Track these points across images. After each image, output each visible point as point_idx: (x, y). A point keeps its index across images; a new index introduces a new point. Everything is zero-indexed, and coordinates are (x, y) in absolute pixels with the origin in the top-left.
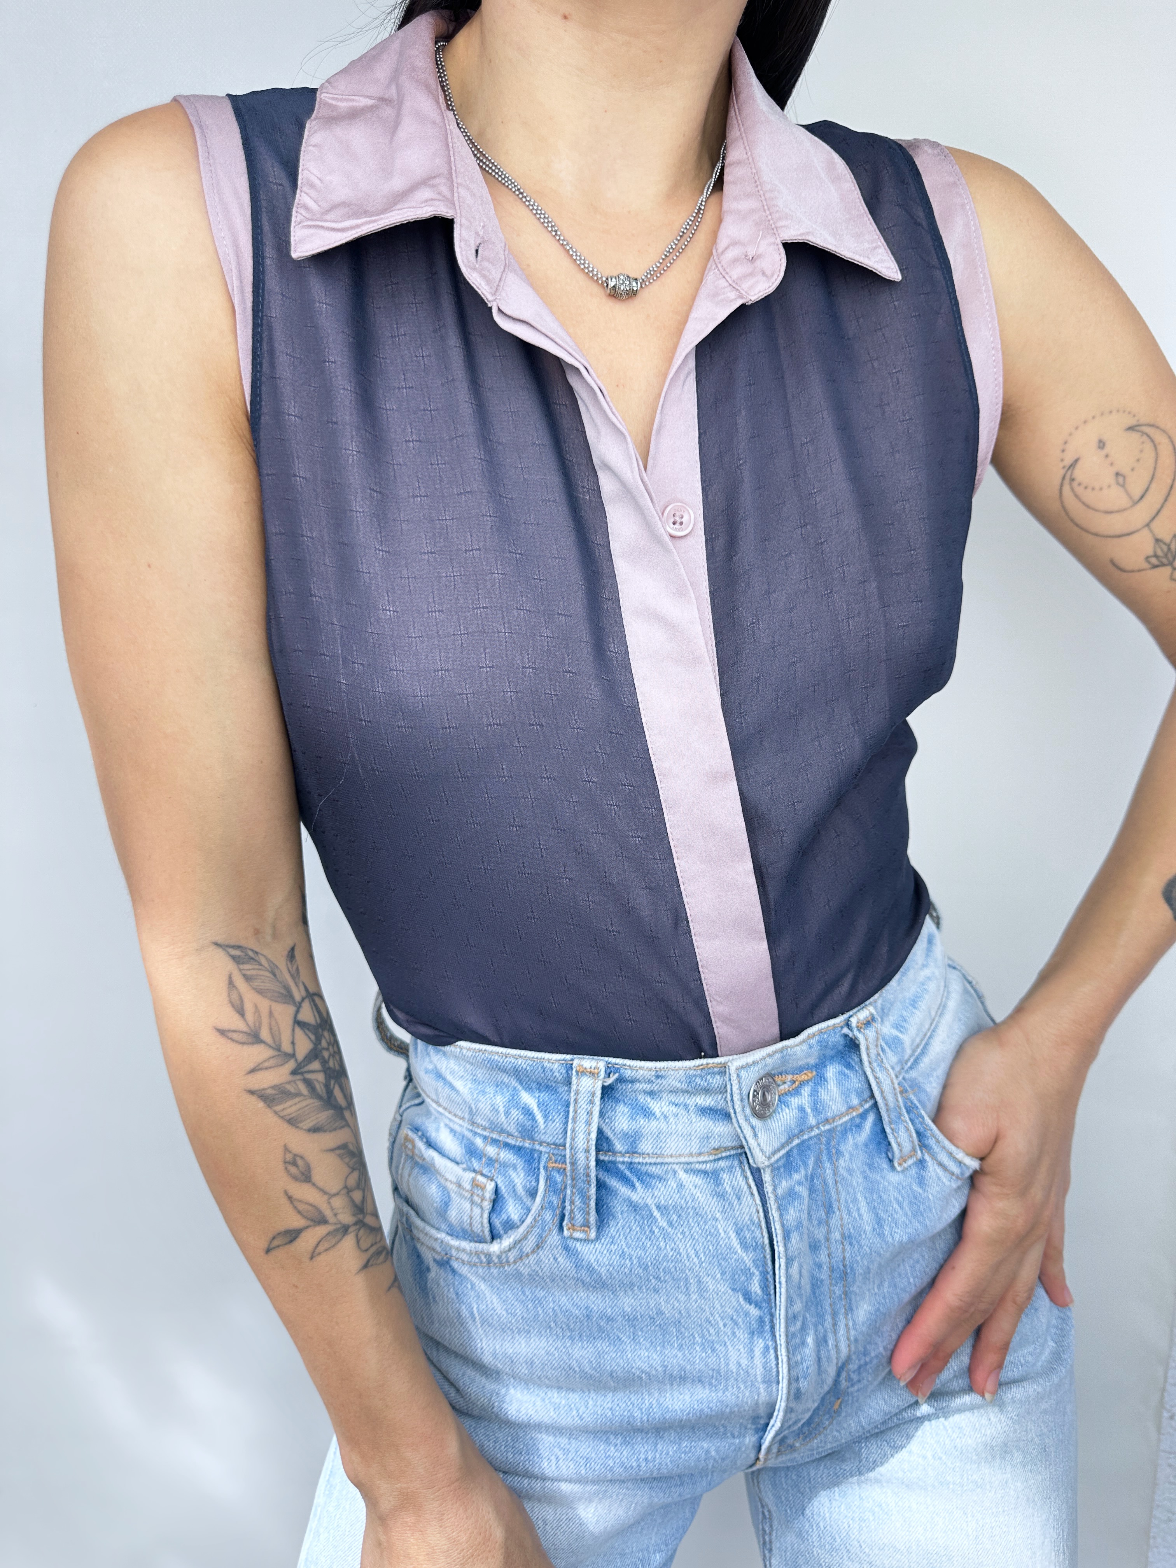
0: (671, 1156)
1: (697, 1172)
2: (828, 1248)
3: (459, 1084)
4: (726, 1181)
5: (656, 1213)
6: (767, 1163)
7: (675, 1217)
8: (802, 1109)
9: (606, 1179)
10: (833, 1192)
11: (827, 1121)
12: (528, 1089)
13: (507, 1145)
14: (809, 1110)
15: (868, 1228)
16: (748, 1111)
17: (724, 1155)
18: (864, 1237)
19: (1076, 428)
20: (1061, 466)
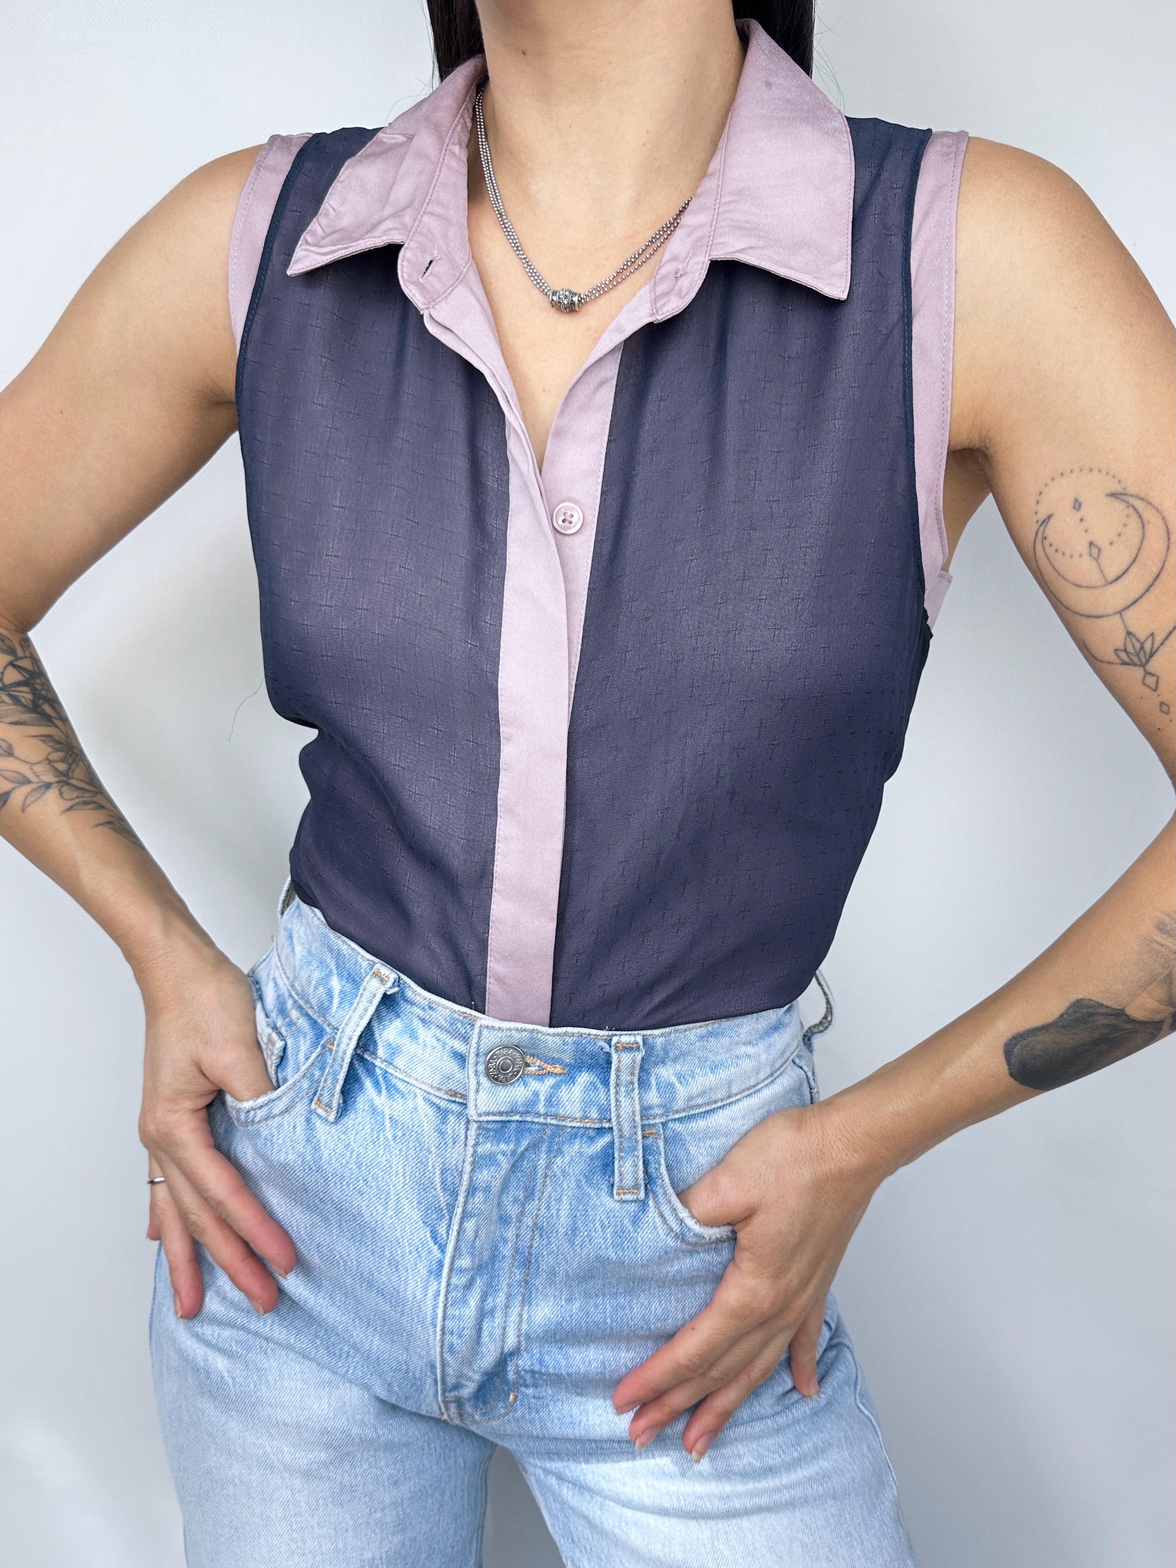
0: (416, 1080)
1: (433, 1104)
2: (518, 1228)
3: (298, 949)
4: (451, 1123)
5: (387, 1123)
6: (475, 1118)
7: (400, 1134)
8: (536, 1094)
9: (363, 1076)
10: (539, 1182)
11: (555, 1116)
12: (340, 975)
13: (307, 1015)
14: (542, 1098)
15: (561, 1231)
16: (481, 1068)
17: (458, 1100)
18: (555, 1235)
19: (1053, 479)
20: (1035, 519)
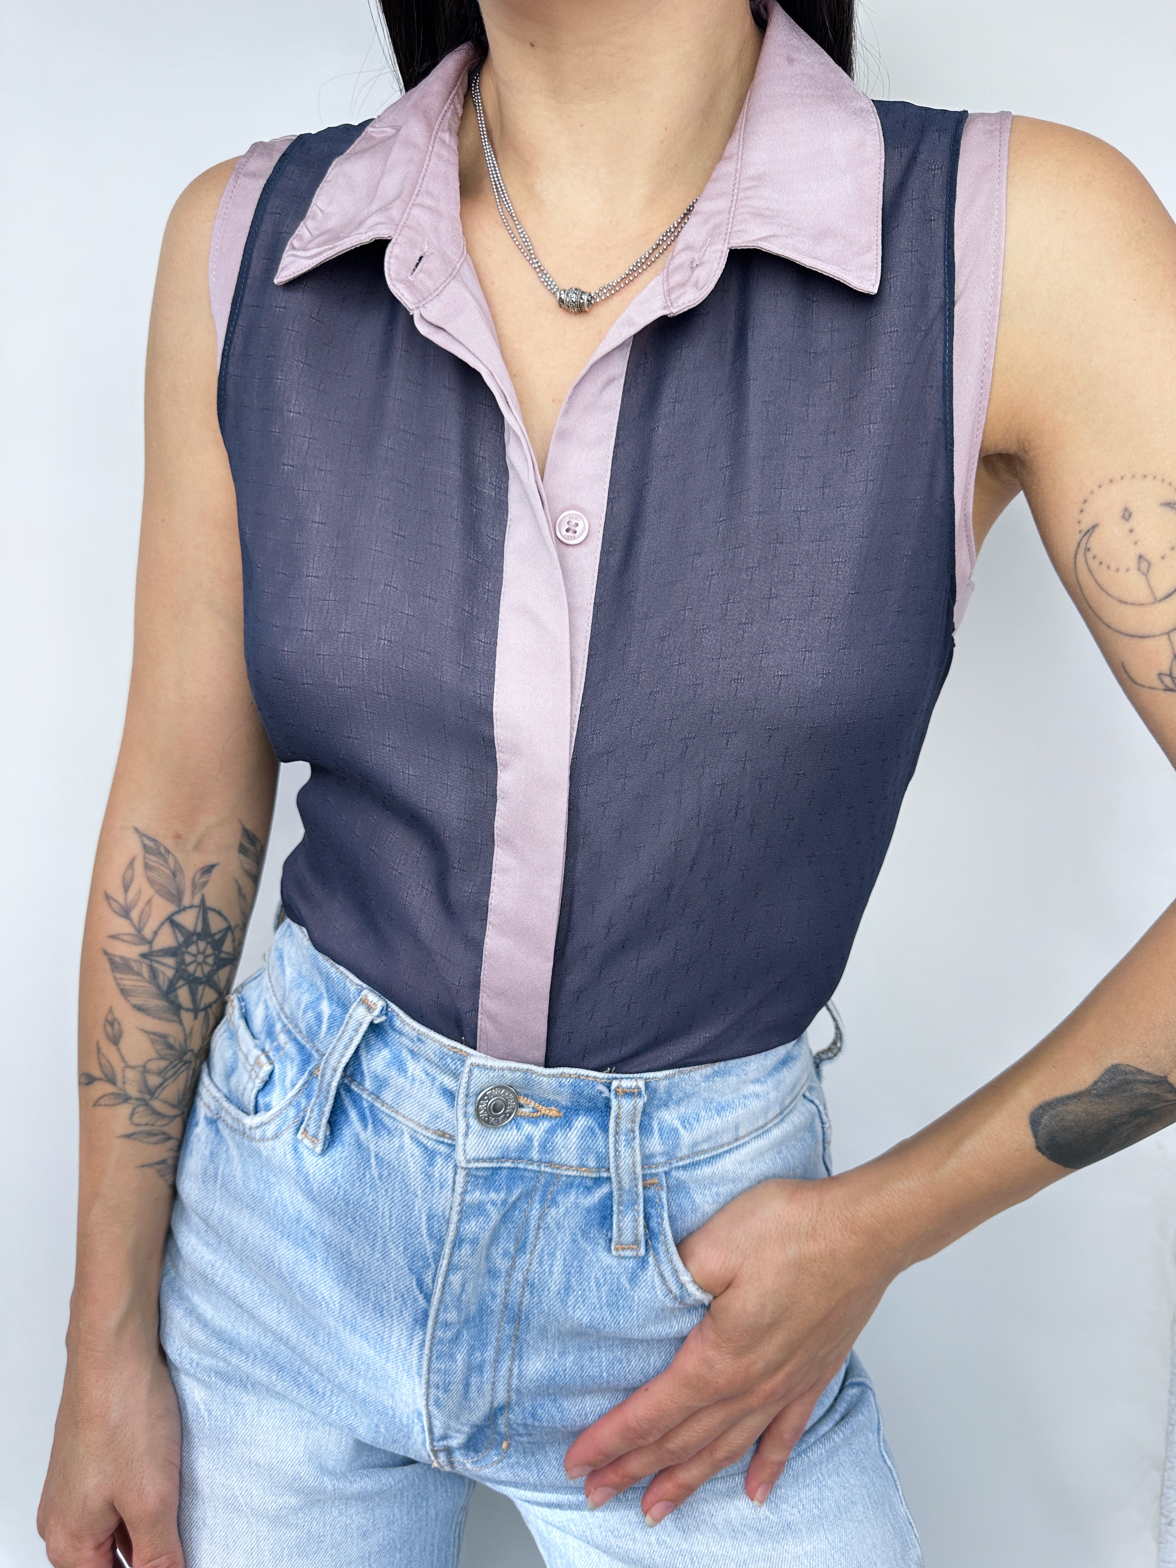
0: (404, 1116)
1: (419, 1144)
2: (508, 1283)
3: (289, 970)
4: (439, 1165)
5: (373, 1160)
6: (463, 1164)
7: (385, 1173)
8: (529, 1139)
9: (349, 1107)
10: (531, 1234)
11: (550, 1163)
12: (331, 999)
13: (295, 1040)
14: (536, 1144)
15: (554, 1289)
16: (471, 1109)
17: (446, 1141)
18: (546, 1293)
19: (1100, 486)
20: (1078, 529)
